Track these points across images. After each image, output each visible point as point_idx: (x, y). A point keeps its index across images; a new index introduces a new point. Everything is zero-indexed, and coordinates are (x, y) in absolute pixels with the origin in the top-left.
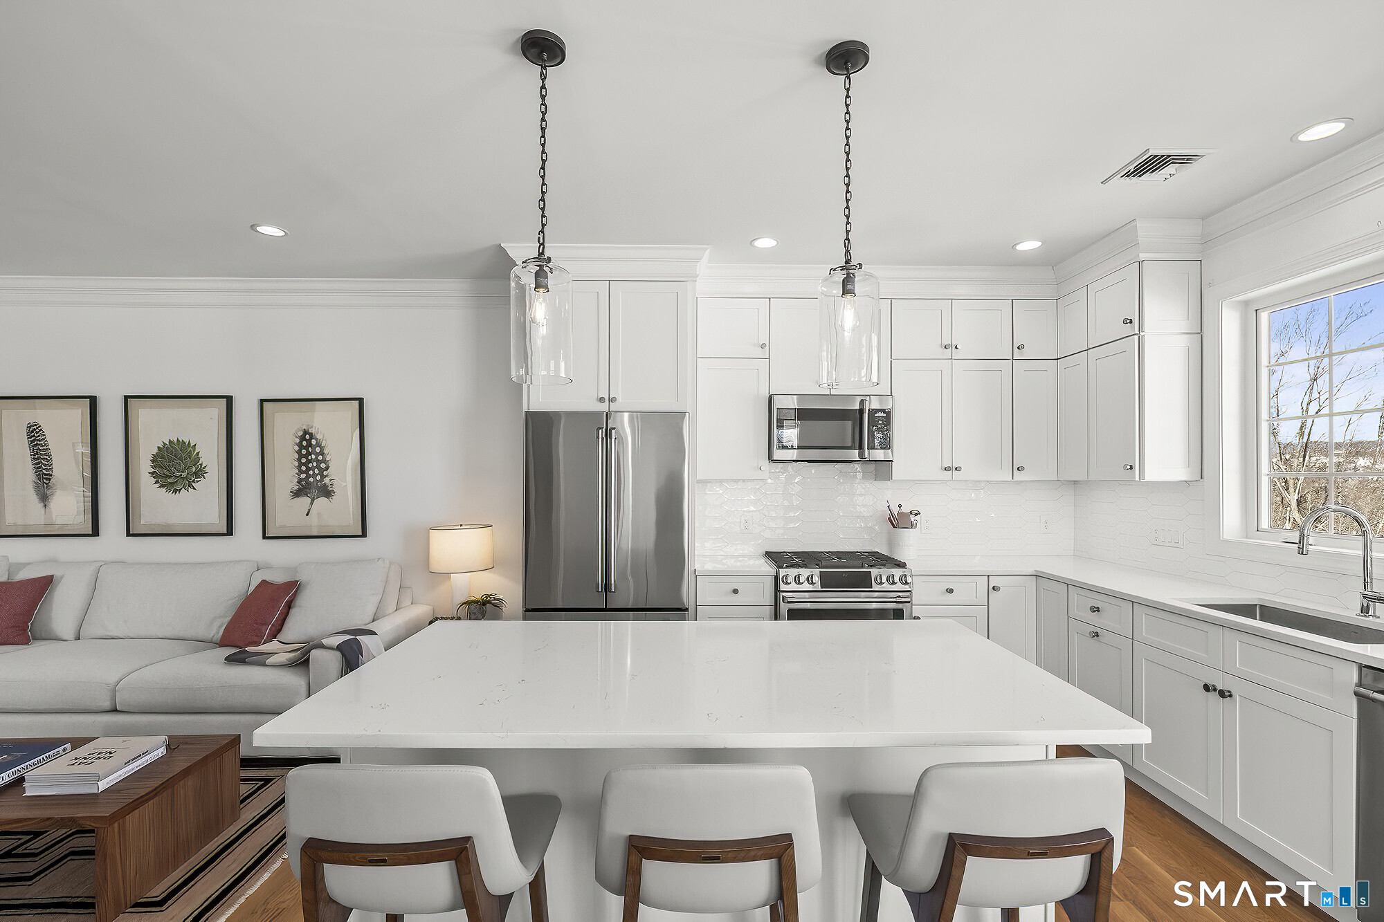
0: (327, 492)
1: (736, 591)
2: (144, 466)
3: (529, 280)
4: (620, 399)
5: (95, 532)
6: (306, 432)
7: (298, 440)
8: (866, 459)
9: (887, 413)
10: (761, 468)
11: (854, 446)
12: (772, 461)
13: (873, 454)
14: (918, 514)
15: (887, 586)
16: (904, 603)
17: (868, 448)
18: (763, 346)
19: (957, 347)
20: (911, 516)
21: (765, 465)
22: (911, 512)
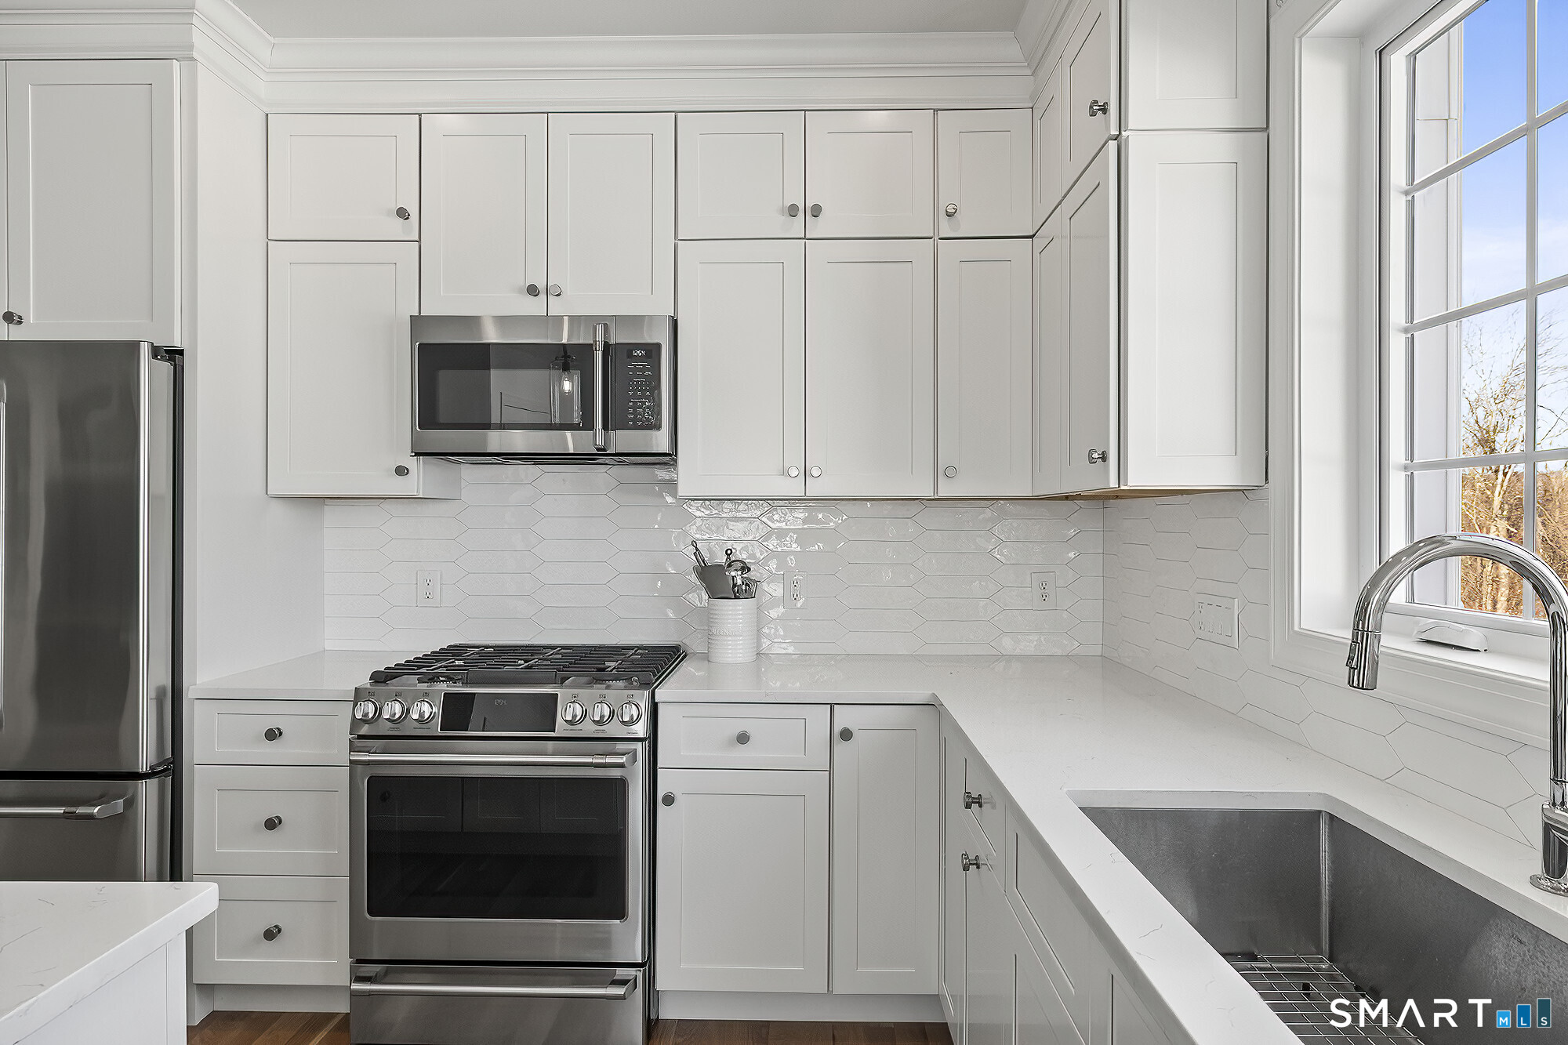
1: (272, 734)
8: (604, 450)
9: (653, 350)
10: (401, 471)
11: (587, 424)
12: (417, 454)
13: (625, 440)
14: (745, 568)
15: (588, 729)
16: (622, 766)
17: (605, 427)
18: (402, 213)
19: (816, 211)
20: (733, 574)
21: (412, 463)
22: (730, 565)
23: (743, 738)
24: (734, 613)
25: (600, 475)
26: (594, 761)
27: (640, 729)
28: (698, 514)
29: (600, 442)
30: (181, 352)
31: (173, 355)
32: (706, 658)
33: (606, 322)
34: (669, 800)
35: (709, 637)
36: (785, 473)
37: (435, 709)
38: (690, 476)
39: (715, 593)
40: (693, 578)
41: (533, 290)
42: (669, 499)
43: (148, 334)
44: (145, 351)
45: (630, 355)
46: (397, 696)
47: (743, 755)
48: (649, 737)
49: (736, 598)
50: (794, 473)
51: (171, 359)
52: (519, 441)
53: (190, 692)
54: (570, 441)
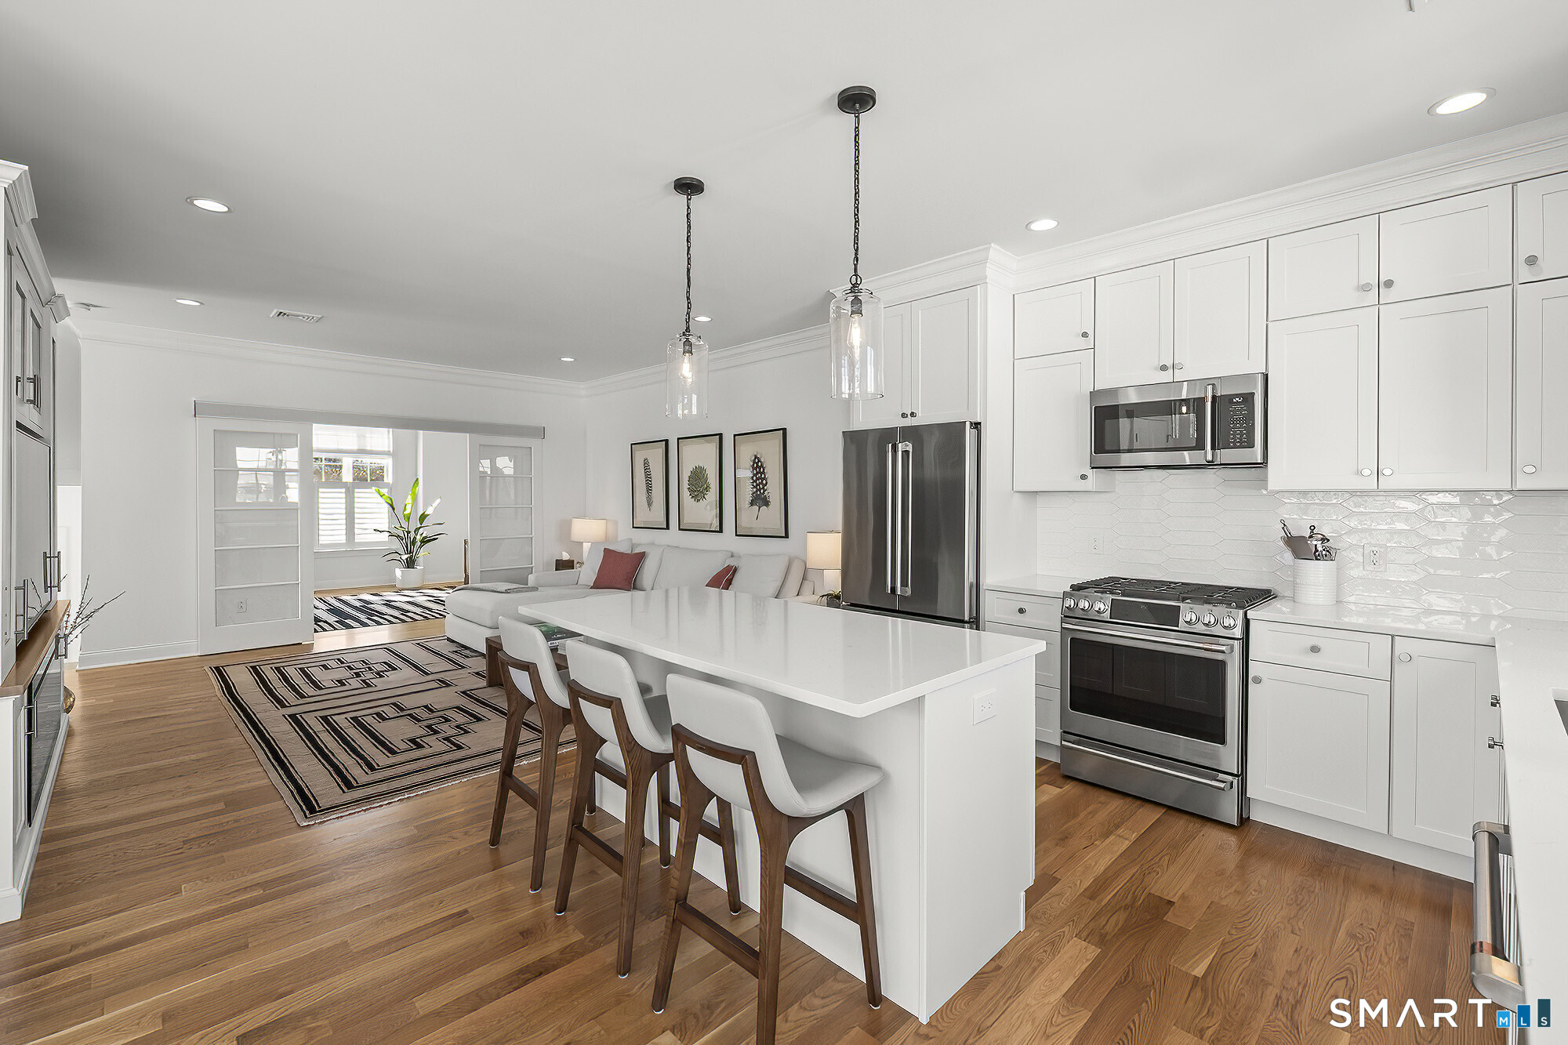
0: (766, 503)
1: (1021, 611)
2: (685, 485)
3: (848, 308)
4: (919, 414)
5: (668, 528)
6: (756, 457)
7: (752, 464)
8: (1212, 462)
9: (1248, 398)
10: (1084, 477)
11: (1200, 445)
12: (1093, 468)
13: (1227, 455)
14: (1324, 539)
15: (1200, 628)
16: (1223, 652)
17: (1213, 448)
18: (1085, 335)
19: (1389, 284)
20: (1315, 543)
21: (1090, 472)
22: (1311, 537)
23: (1315, 649)
24: (1315, 572)
25: (1210, 474)
26: (1205, 647)
27: (1238, 632)
28: (1288, 501)
29: (1209, 458)
30: (980, 423)
31: (976, 425)
32: (1293, 599)
33: (1212, 382)
34: (1258, 680)
35: (1294, 585)
36: (1359, 473)
37: (1107, 607)
38: (1278, 475)
39: (1298, 555)
40: (1281, 544)
41: (1164, 368)
42: (1265, 492)
43: (968, 418)
44: (968, 425)
45: (1231, 402)
46: (1085, 598)
47: (1313, 660)
48: (1243, 638)
49: (1317, 559)
50: (1366, 472)
51: (976, 428)
52: (1150, 458)
53: (983, 587)
54: (1187, 457)
